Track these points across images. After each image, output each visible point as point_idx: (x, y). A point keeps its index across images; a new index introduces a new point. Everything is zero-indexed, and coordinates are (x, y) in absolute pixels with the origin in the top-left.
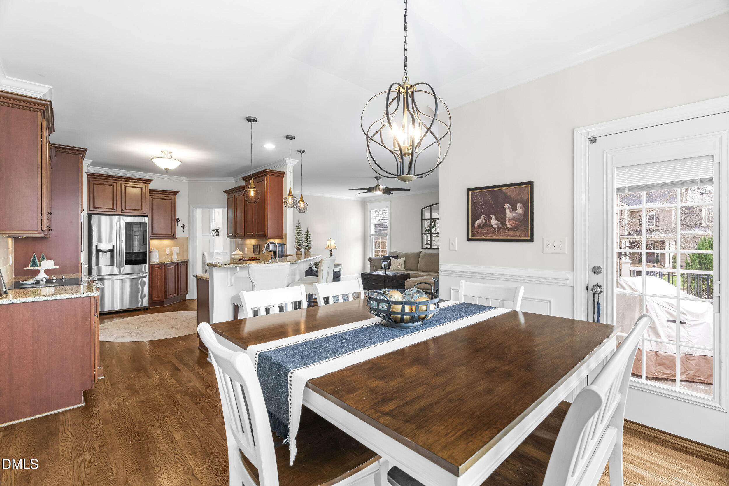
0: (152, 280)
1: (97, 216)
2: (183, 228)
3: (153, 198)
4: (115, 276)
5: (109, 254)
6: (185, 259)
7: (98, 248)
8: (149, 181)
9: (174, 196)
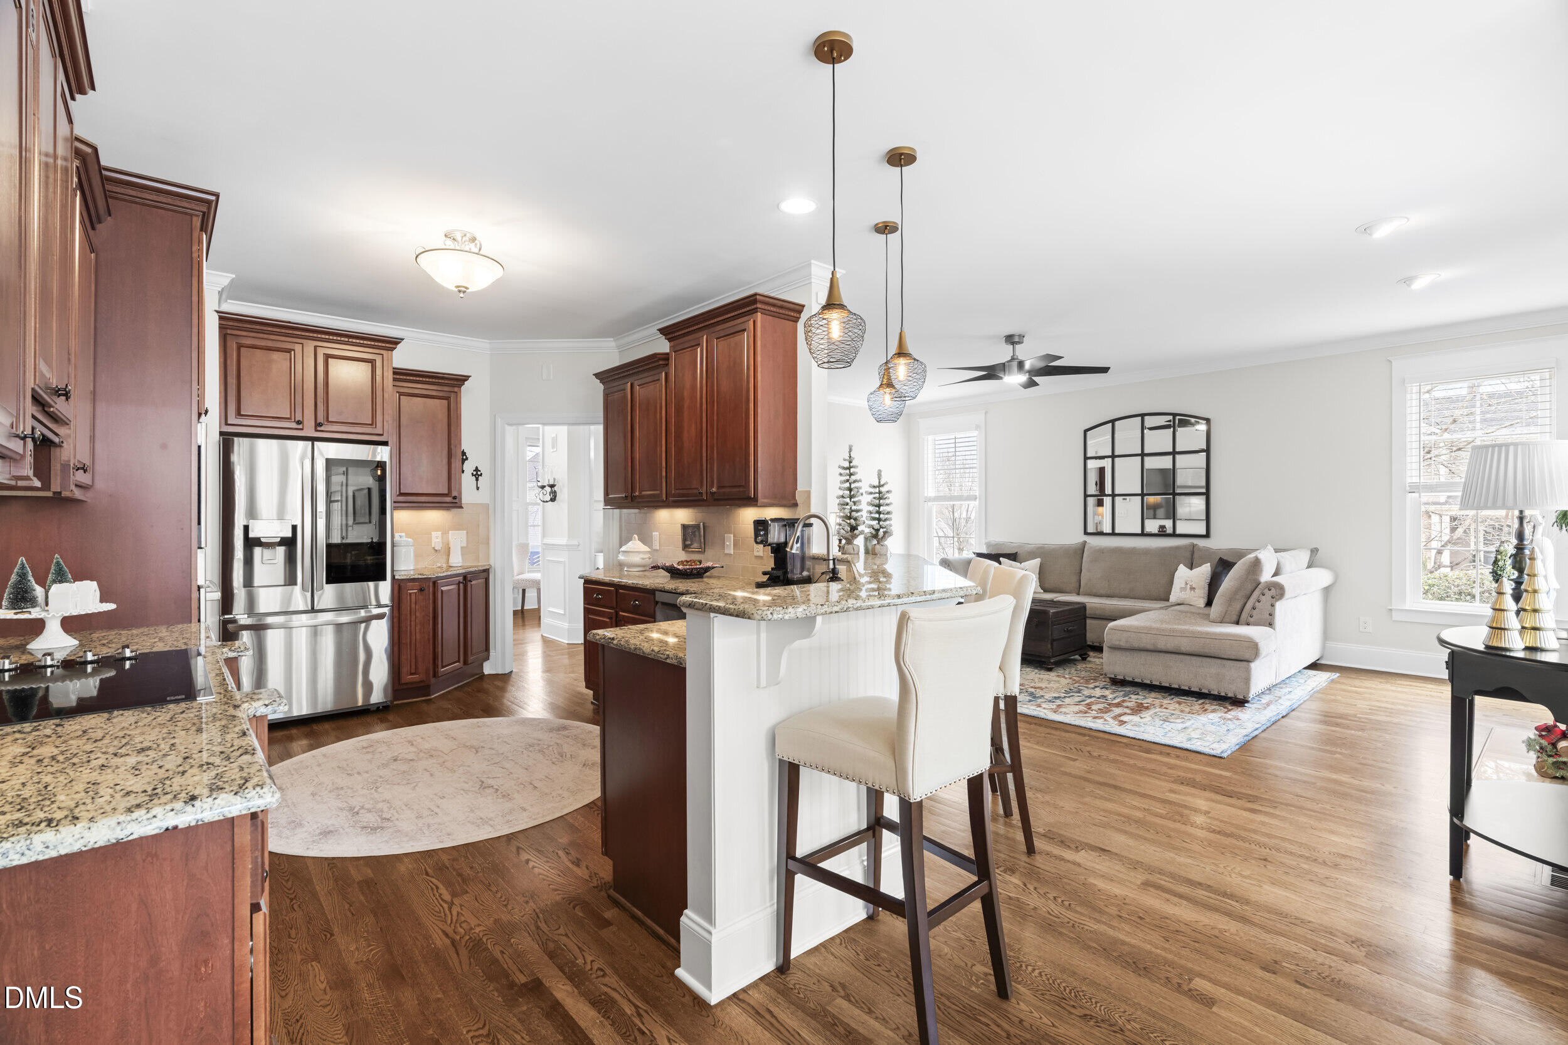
0: (399, 627)
1: (246, 440)
2: (477, 480)
3: (401, 394)
4: (294, 617)
5: (281, 550)
6: (481, 564)
7: (251, 535)
8: (391, 343)
9: (456, 389)
